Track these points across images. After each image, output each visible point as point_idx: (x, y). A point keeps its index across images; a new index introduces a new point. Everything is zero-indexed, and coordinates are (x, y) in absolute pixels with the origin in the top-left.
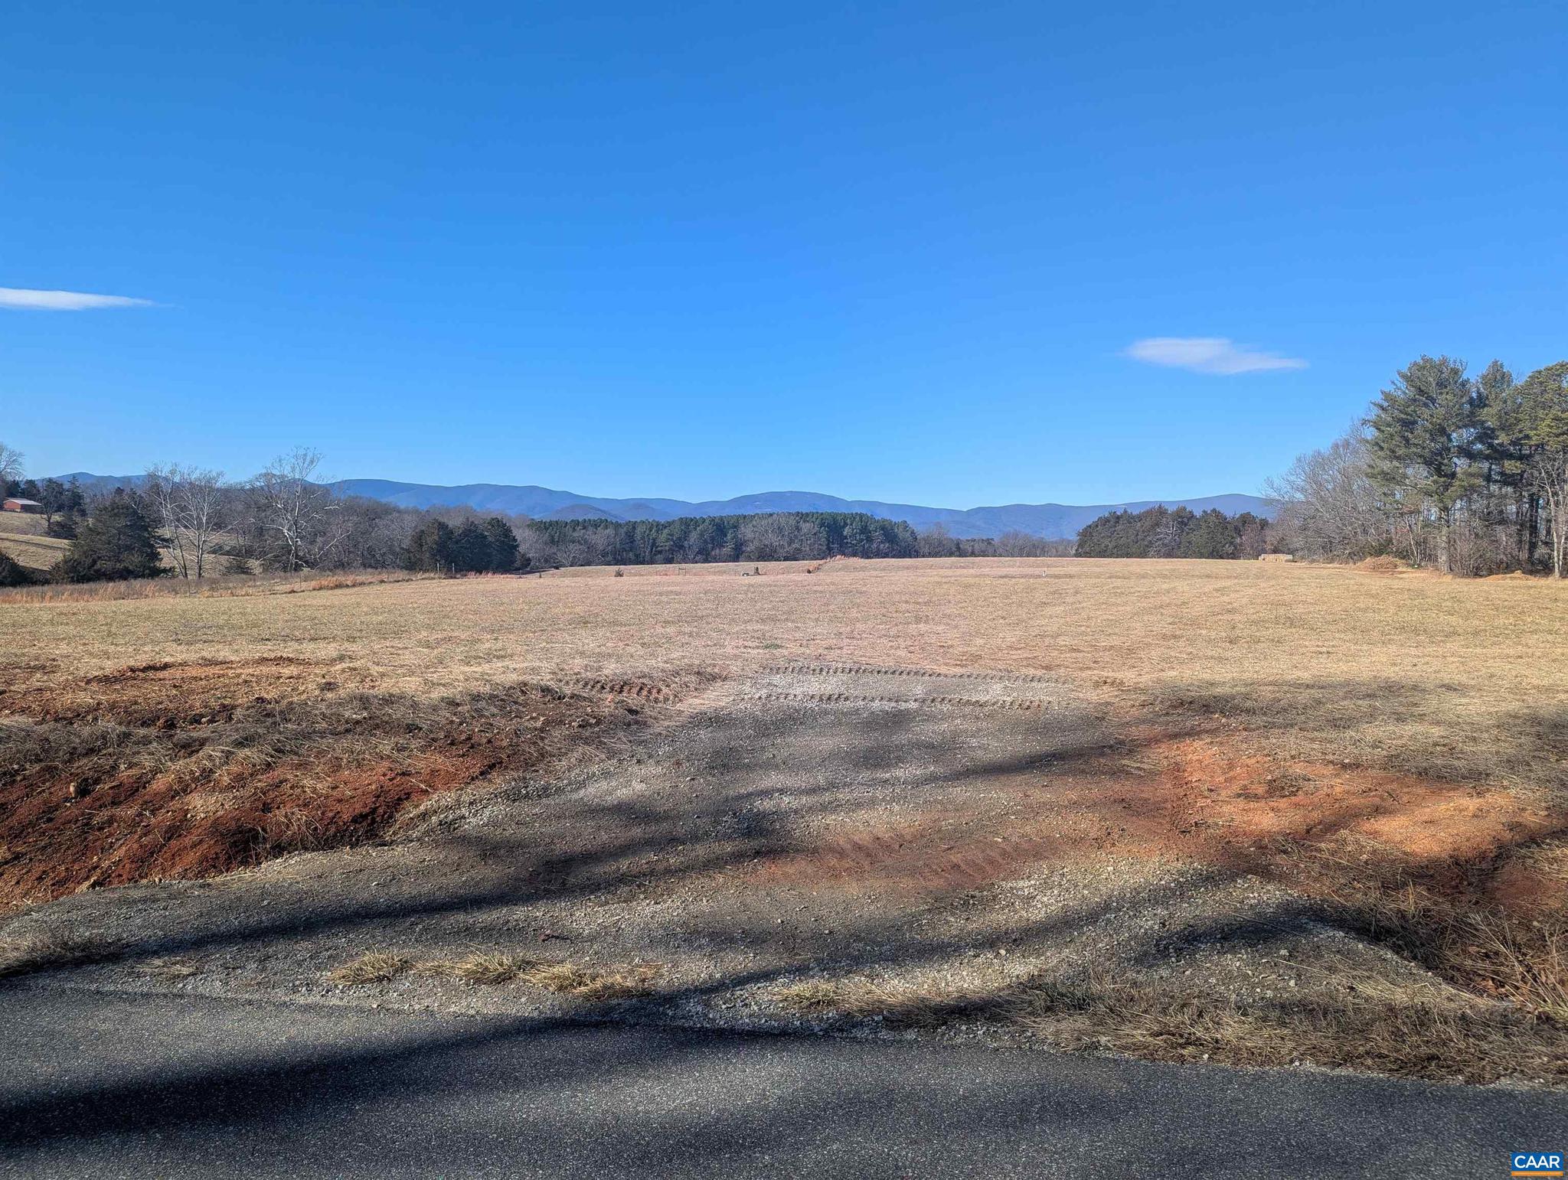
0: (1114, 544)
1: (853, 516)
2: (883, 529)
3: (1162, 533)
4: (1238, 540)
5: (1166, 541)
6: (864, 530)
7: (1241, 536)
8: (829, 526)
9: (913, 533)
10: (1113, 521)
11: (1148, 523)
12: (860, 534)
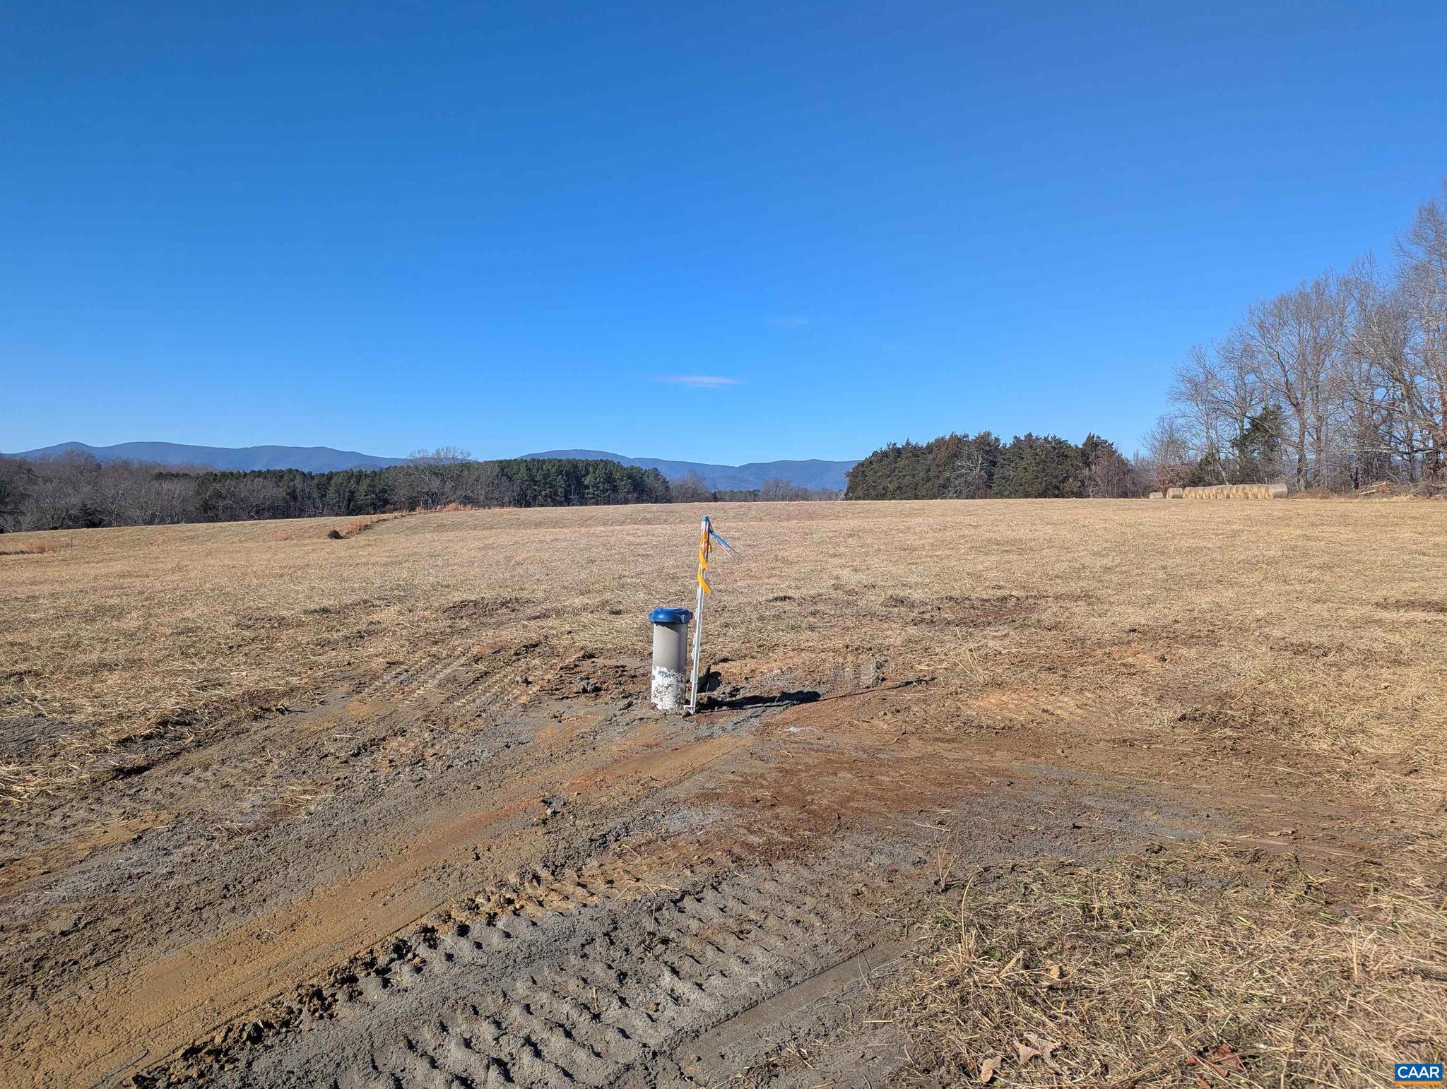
0: (895, 484)
1: (596, 464)
2: (630, 477)
3: (962, 467)
4: (1086, 472)
5: (970, 479)
6: (610, 479)
7: (1088, 465)
8: (568, 474)
9: (664, 481)
10: (892, 455)
11: (943, 454)
12: (604, 484)
